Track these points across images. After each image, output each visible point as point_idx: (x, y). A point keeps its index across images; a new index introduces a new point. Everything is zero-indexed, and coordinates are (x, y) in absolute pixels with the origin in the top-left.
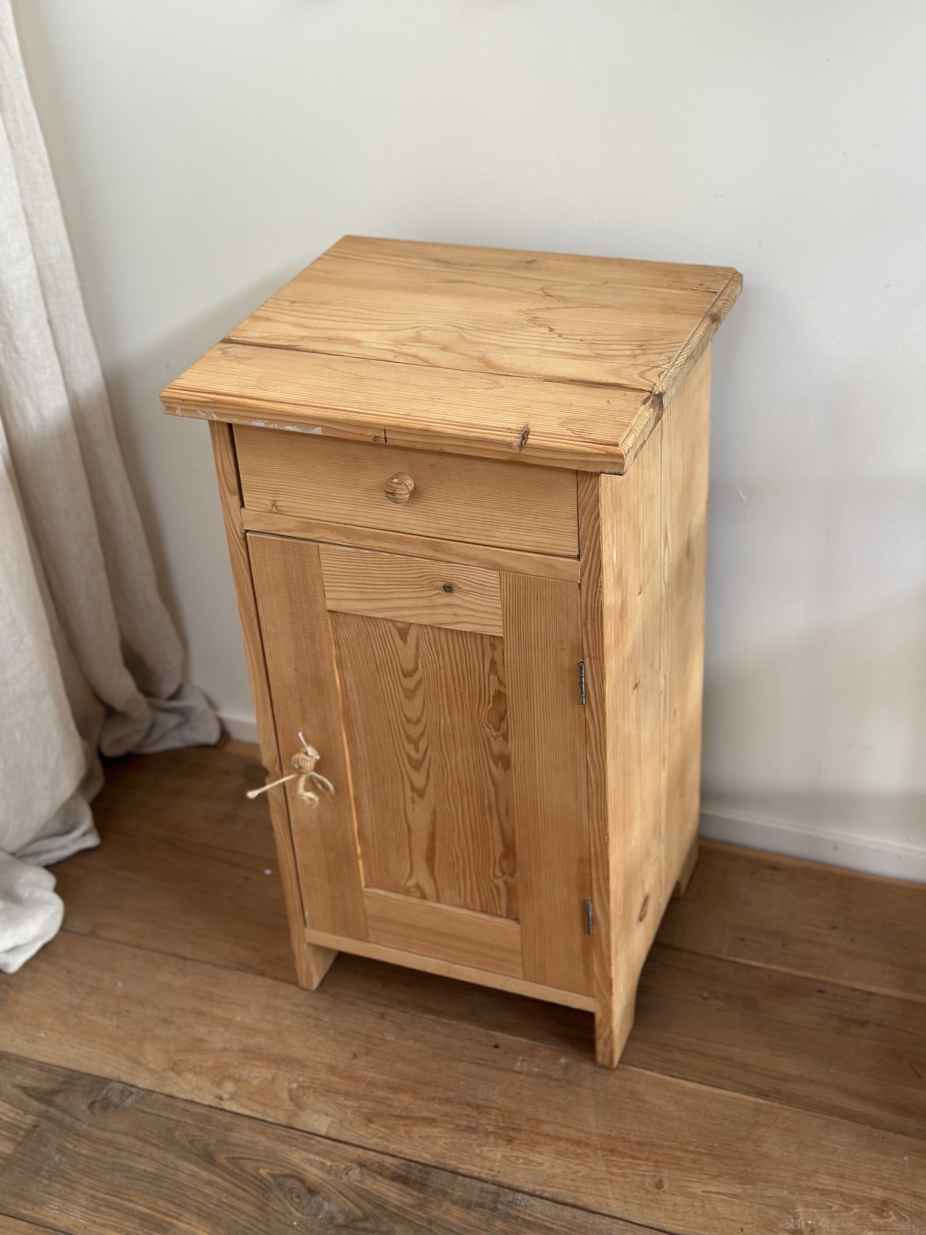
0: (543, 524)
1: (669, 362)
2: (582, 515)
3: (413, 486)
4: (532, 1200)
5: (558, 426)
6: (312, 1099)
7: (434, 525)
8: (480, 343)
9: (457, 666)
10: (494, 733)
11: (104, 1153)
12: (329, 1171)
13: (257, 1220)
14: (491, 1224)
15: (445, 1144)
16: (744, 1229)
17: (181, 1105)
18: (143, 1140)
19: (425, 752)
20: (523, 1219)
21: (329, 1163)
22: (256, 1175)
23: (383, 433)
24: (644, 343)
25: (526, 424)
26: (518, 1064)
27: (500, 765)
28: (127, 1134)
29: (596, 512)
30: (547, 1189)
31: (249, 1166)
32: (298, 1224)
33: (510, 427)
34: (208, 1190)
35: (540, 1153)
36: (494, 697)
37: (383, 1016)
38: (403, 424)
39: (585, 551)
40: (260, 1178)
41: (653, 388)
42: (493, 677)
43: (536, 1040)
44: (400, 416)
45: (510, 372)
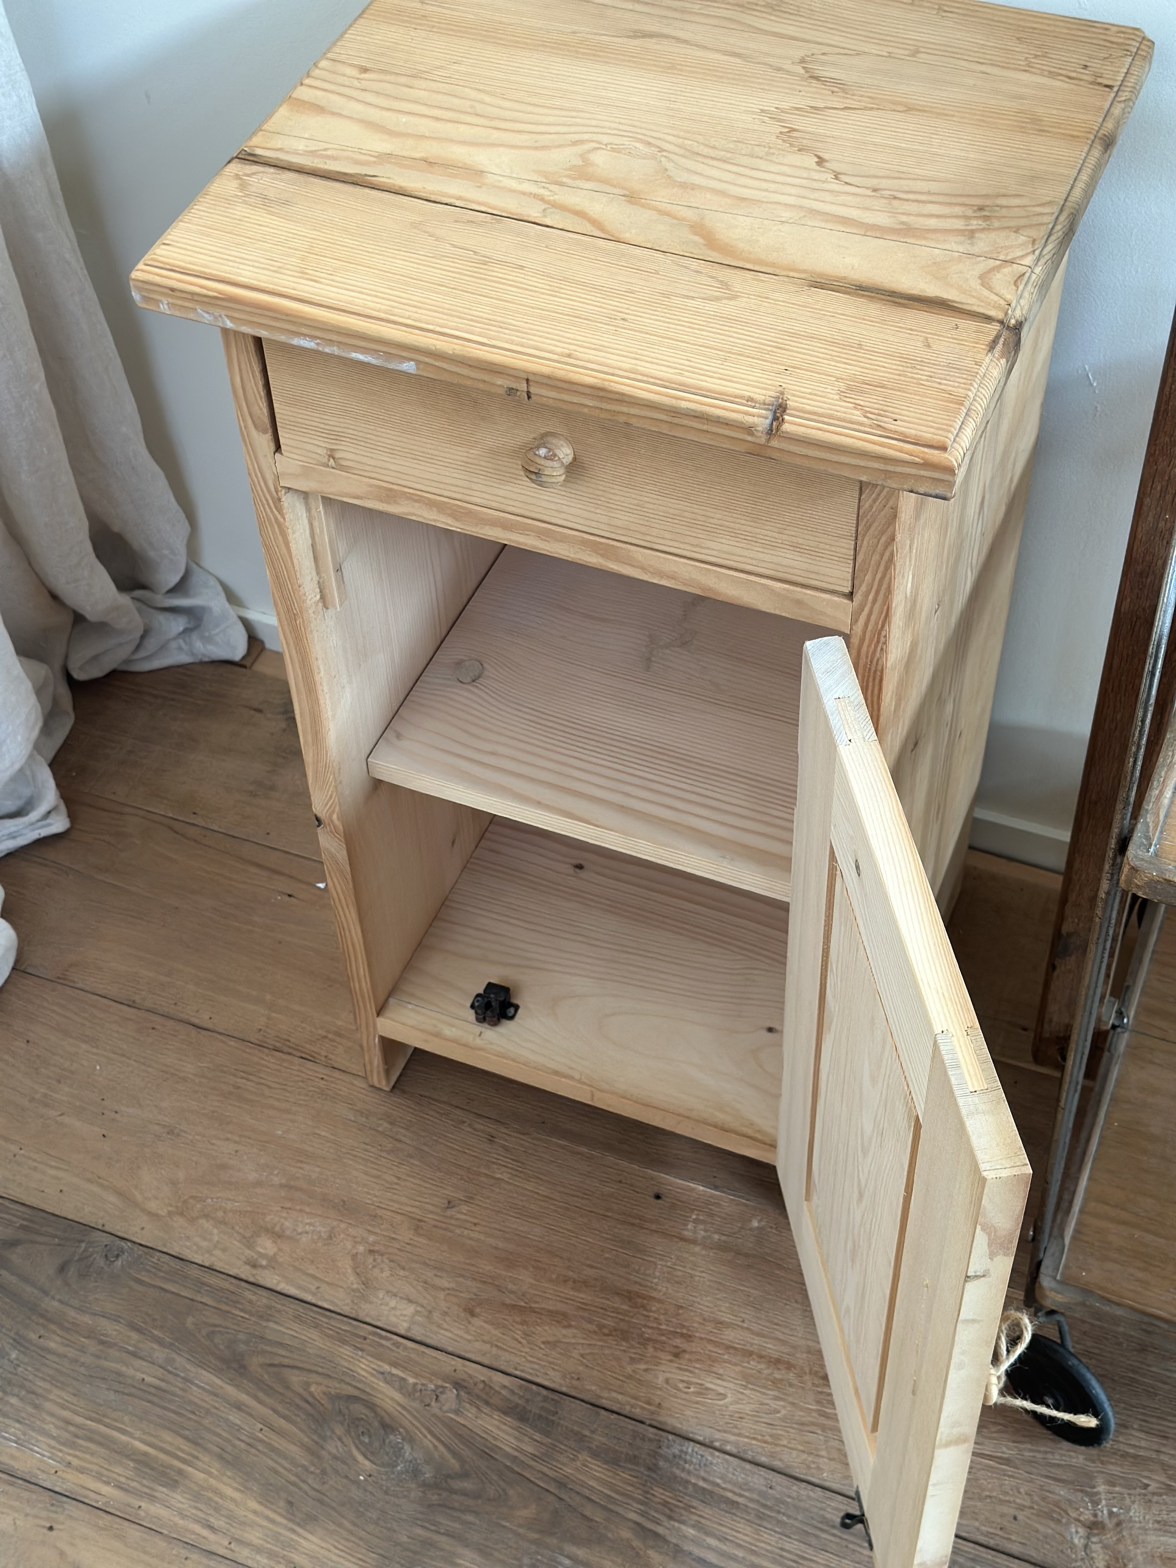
0: (794, 539)
1: (1034, 252)
2: (864, 536)
3: (571, 457)
4: (707, 1454)
5: (837, 397)
6: (387, 1273)
7: (605, 519)
8: (694, 187)
11: (83, 1350)
12: (411, 1393)
13: (306, 1469)
14: (647, 1492)
15: (582, 1356)
16: (1020, 1517)
17: (195, 1272)
18: (139, 1330)
20: (695, 1485)
21: (411, 1380)
22: (305, 1394)
23: (525, 385)
24: (988, 202)
25: (780, 389)
26: (690, 1226)
28: (116, 1319)
29: (889, 533)
30: (732, 1438)
31: (295, 1379)
32: (366, 1480)
33: (752, 395)
34: (235, 1418)
35: (720, 1377)
37: (491, 1139)
38: (561, 374)
39: (864, 588)
40: (311, 1400)
41: (1006, 314)
43: (716, 1188)
44: (555, 357)
45: (749, 261)
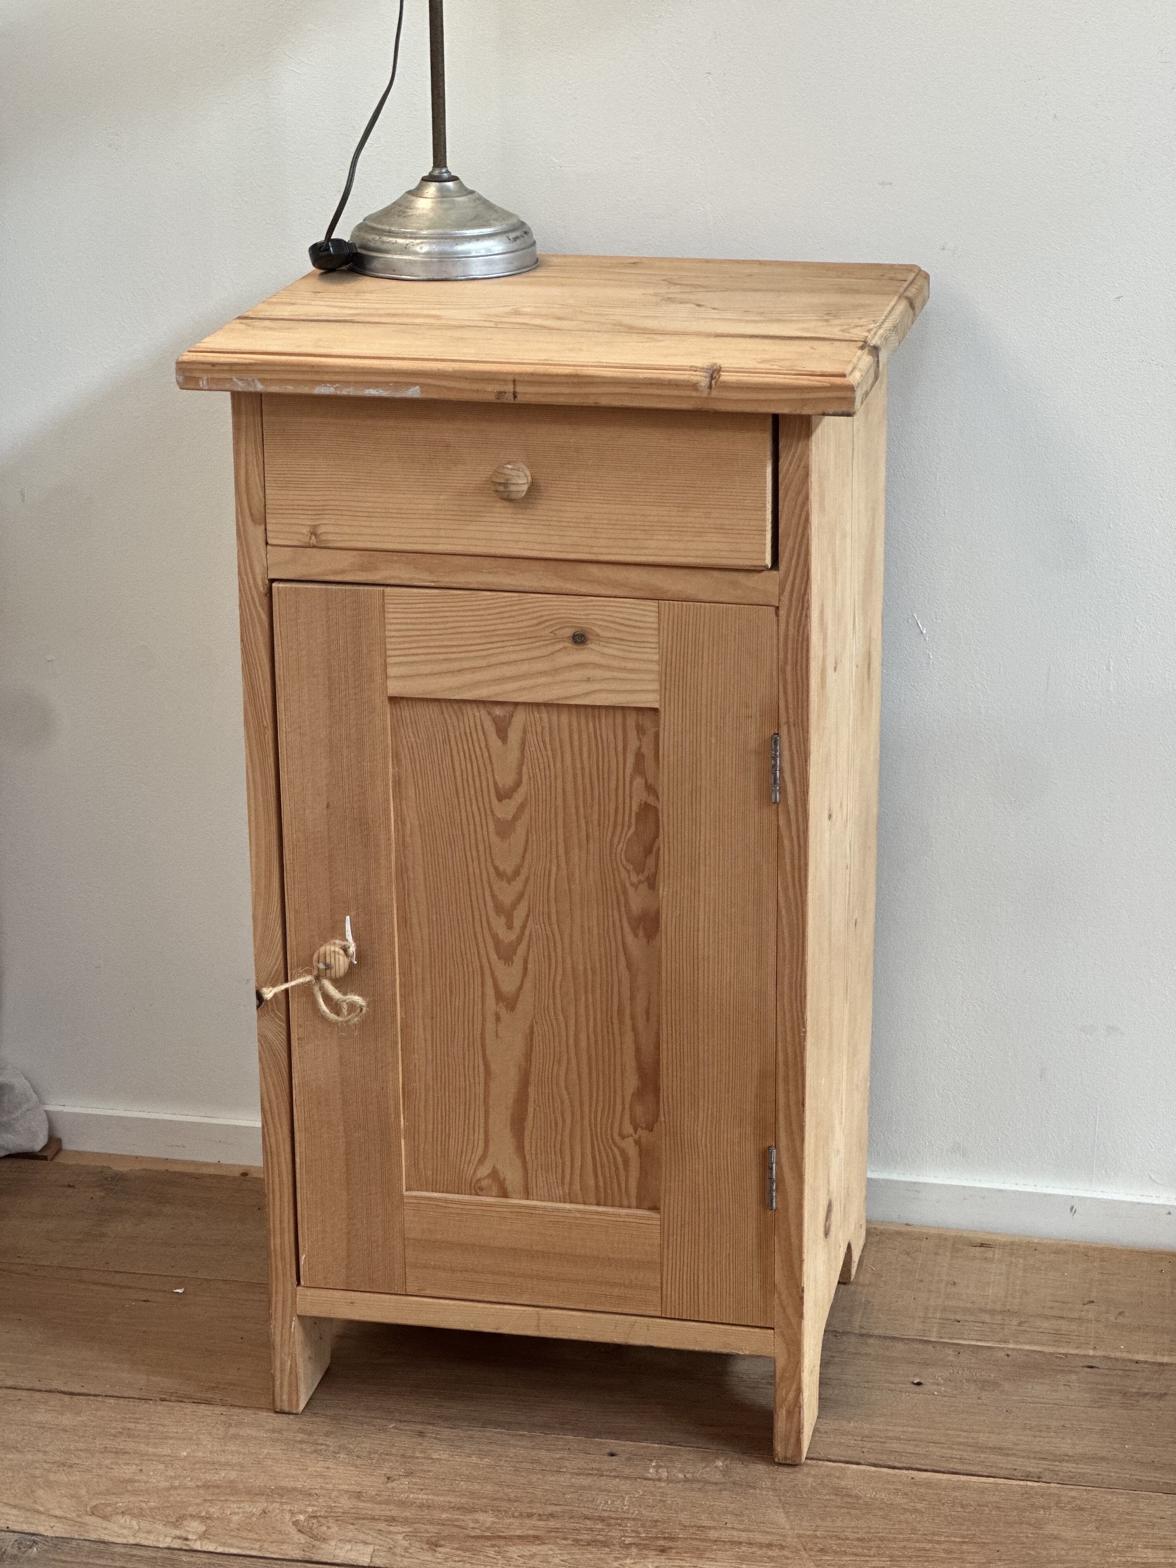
0: (719, 522)
1: (875, 324)
2: (785, 499)
6: (335, 1528)
7: (556, 540)
8: (610, 315)
9: (583, 768)
10: (634, 879)
17: (122, 1550)
19: (524, 927)
23: (512, 386)
24: (833, 312)
25: (713, 361)
26: (652, 1471)
27: (641, 933)
29: (804, 492)
33: (692, 365)
35: (712, 1560)
36: (637, 814)
38: (541, 371)
39: (787, 554)
41: (866, 340)
42: (639, 781)
43: (671, 1443)
44: (536, 363)
